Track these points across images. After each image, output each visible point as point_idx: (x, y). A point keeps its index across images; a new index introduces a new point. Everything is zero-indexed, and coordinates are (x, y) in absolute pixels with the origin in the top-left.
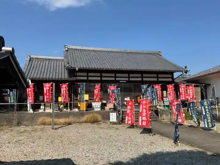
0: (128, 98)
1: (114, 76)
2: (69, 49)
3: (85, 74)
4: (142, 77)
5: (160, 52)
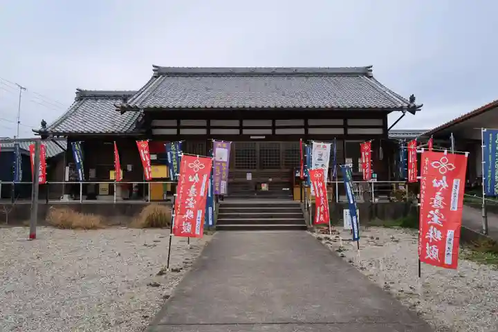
1: (238, 125)
2: (161, 74)
3: (174, 123)
4: (306, 127)
5: (369, 69)
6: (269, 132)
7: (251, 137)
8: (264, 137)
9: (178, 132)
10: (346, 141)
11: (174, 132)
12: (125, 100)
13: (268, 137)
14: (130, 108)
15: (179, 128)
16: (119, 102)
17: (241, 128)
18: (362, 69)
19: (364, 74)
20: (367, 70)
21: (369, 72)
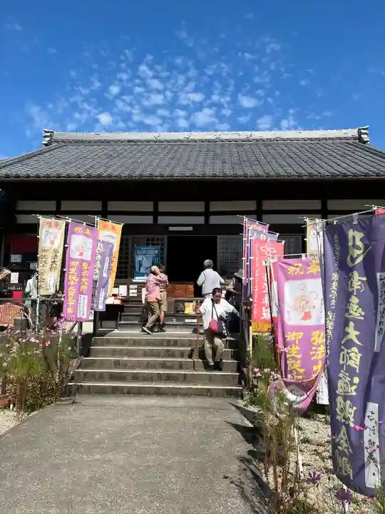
1: (151, 210)
2: (57, 141)
5: (363, 131)
6: (200, 220)
7: (171, 229)
8: (191, 228)
13: (198, 229)
17: (156, 214)
18: (353, 132)
19: (355, 139)
20: (360, 134)
21: (363, 136)
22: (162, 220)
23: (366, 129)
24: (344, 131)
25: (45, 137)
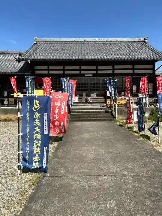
0: (95, 94)
1: (79, 69)
2: (39, 42)
3: (46, 67)
4: (113, 70)
5: (146, 39)
6: (95, 72)
7: (86, 75)
8: (92, 75)
9: (49, 72)
10: (133, 77)
11: (46, 72)
12: (20, 55)
13: (94, 75)
14: (23, 59)
15: (48, 70)
16: (17, 57)
17: (80, 70)
18: (142, 39)
19: (143, 41)
20: (145, 40)
21: (146, 41)
22: (82, 72)
23: (147, 38)
24: (140, 38)
25: (35, 40)
